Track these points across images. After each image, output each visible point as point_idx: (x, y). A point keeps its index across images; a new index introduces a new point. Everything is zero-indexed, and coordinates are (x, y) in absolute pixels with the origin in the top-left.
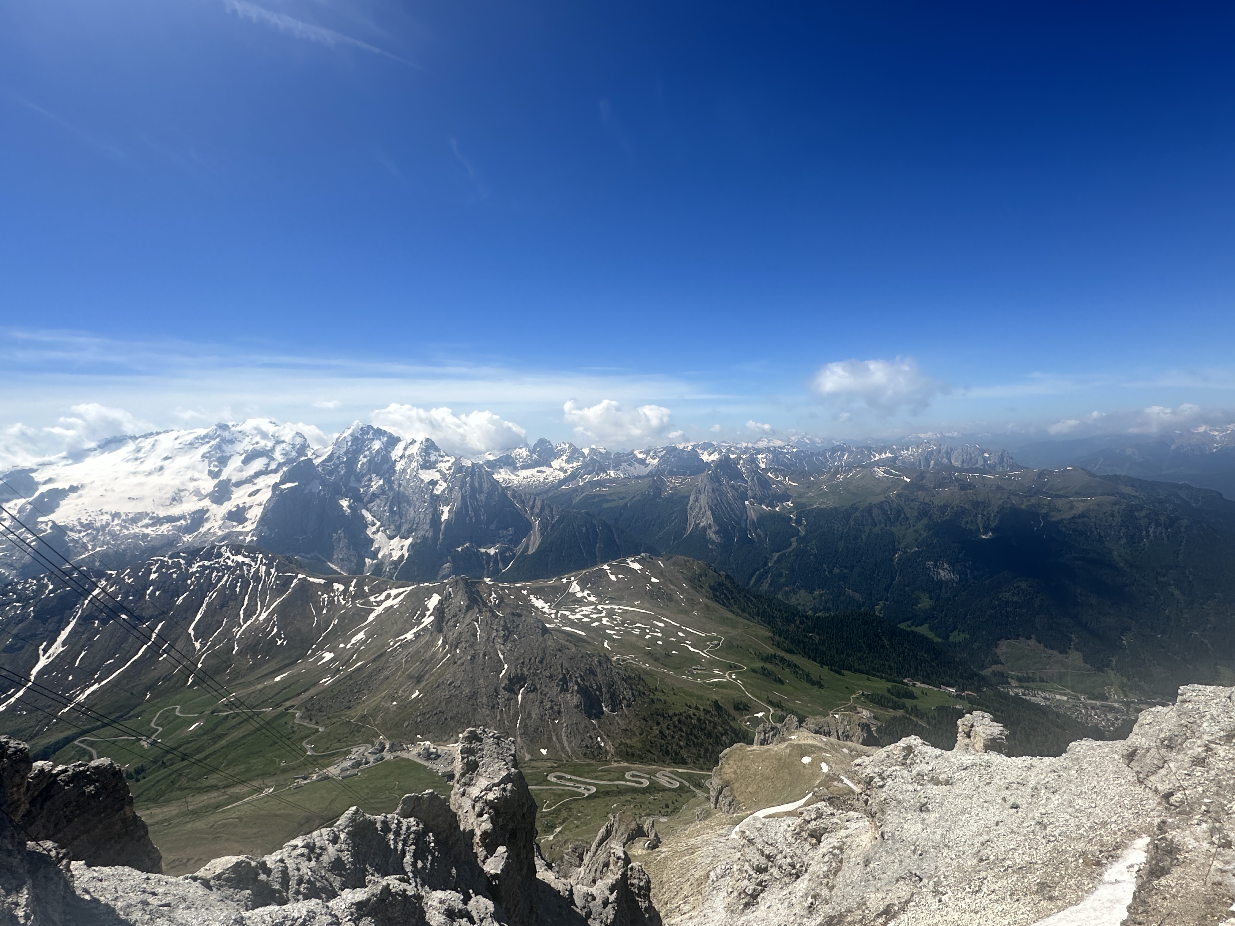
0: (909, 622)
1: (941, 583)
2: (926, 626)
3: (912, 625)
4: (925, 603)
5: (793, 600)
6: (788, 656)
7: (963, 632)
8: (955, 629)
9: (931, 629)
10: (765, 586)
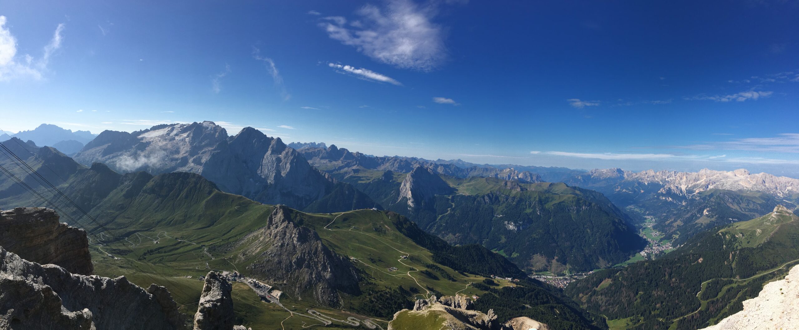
0: (496, 249)
1: (510, 231)
2: (502, 251)
3: (497, 250)
4: (503, 240)
5: (446, 238)
6: (440, 266)
7: (517, 253)
8: (514, 251)
9: (504, 252)
10: (433, 231)
